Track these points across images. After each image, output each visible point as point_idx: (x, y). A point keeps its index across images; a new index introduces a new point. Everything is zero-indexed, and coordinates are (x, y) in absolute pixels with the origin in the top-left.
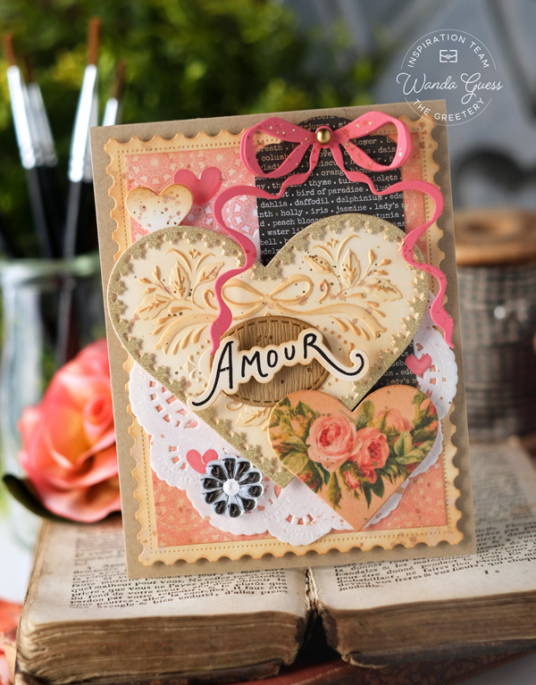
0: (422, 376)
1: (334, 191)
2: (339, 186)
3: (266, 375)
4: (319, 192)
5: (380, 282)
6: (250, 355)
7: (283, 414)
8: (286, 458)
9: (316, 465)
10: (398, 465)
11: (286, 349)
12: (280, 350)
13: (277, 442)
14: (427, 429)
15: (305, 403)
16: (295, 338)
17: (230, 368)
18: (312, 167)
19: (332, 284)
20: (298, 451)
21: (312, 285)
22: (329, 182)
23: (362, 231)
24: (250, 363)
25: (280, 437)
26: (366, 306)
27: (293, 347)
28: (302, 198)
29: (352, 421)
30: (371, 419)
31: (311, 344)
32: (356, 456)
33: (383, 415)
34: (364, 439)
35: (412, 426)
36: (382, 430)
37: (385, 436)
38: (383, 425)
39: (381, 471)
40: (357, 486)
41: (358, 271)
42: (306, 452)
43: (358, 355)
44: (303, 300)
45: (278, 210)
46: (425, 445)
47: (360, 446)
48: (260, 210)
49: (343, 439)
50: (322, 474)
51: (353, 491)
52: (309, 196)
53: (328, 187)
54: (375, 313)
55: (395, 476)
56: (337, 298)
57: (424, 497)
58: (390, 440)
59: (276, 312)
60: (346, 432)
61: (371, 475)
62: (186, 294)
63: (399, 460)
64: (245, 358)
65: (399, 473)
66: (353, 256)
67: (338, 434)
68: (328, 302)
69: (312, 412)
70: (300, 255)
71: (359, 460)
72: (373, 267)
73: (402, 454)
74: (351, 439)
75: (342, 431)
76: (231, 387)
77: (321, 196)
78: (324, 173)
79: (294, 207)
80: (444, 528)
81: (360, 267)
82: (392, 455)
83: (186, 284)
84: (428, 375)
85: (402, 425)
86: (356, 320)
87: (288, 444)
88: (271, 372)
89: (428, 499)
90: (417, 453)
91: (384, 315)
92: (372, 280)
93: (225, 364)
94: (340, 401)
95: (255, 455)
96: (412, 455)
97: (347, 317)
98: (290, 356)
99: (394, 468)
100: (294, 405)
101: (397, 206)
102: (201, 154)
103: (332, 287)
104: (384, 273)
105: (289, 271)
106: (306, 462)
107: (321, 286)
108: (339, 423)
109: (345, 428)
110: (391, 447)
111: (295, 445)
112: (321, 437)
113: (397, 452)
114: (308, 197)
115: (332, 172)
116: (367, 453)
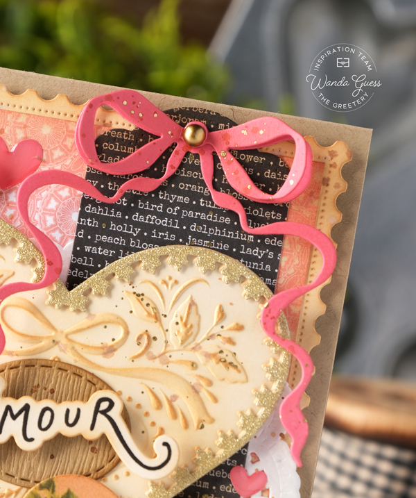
1: (190, 214)
2: (198, 208)
3: (32, 440)
4: (170, 211)
5: (221, 352)
6: (17, 405)
11: (68, 411)
12: (59, 411)
16: (85, 398)
18: (168, 172)
19: (155, 338)
21: (127, 333)
22: (187, 200)
23: (215, 276)
24: (14, 417)
26: (194, 381)
27: (79, 410)
28: (143, 212)
31: (104, 413)
41: (194, 330)
43: (165, 444)
44: (109, 351)
45: (107, 220)
48: (82, 214)
52: (154, 213)
53: (183, 206)
54: (204, 394)
56: (157, 361)
59: (69, 358)
64: (8, 408)
66: (194, 308)
68: (144, 362)
70: (121, 288)
72: (217, 330)
77: (170, 216)
78: (182, 186)
79: (130, 221)
81: (199, 325)
86: (175, 397)
88: (40, 437)
91: (215, 400)
92: (211, 347)
97: (163, 391)
98: (71, 421)
100: (60, 492)
101: (271, 255)
102: (22, 119)
103: (154, 343)
104: (230, 341)
105: (101, 306)
107: (140, 338)
114: (152, 213)
115: (194, 188)
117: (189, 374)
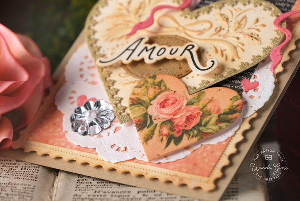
0: (247, 91)
3: (152, 59)
5: (252, 34)
6: (150, 47)
7: (148, 83)
8: (133, 106)
9: (149, 116)
10: (199, 131)
11: (172, 50)
12: (169, 49)
13: (134, 97)
14: (230, 116)
15: (165, 81)
16: (182, 45)
17: (134, 51)
19: (224, 29)
20: (143, 105)
21: (212, 26)
23: (259, 8)
24: (147, 51)
25: (138, 94)
26: (236, 44)
27: (178, 49)
29: (187, 99)
30: (200, 101)
31: (189, 50)
32: (177, 119)
33: (208, 101)
34: (187, 111)
35: (222, 112)
36: (202, 109)
37: (202, 113)
38: (205, 107)
39: (187, 132)
40: (166, 135)
41: (243, 26)
42: (147, 107)
44: (201, 33)
46: (223, 125)
47: (183, 114)
49: (175, 107)
50: (149, 122)
51: (161, 137)
54: (239, 50)
55: (193, 137)
56: (222, 37)
57: (204, 158)
58: (203, 116)
59: (183, 35)
60: (179, 104)
61: (179, 132)
62: (138, 15)
63: (202, 128)
64: (146, 48)
65: (197, 136)
66: (245, 20)
67: (173, 103)
68: (216, 37)
69: (166, 87)
71: (176, 122)
72: (254, 27)
73: (205, 125)
74: (180, 109)
75: (177, 103)
76: (128, 59)
80: (206, 179)
81: (246, 25)
82: (199, 125)
83: (141, 11)
84: (251, 92)
85: (216, 109)
86: (225, 50)
87: (140, 100)
88: (155, 58)
89: (207, 160)
90: (216, 128)
91: (244, 51)
92: (249, 32)
93: (133, 47)
94: (187, 88)
95: (117, 102)
96: (212, 127)
97: (221, 46)
98: (173, 53)
99: (196, 132)
100: (158, 80)
101: (289, 6)
104: (258, 30)
105: (204, 17)
106: (144, 112)
107: (217, 29)
108: (178, 98)
109: (180, 101)
110: (201, 120)
111: (144, 101)
112: (163, 102)
113: (203, 124)
116: (184, 119)
117: (234, 42)
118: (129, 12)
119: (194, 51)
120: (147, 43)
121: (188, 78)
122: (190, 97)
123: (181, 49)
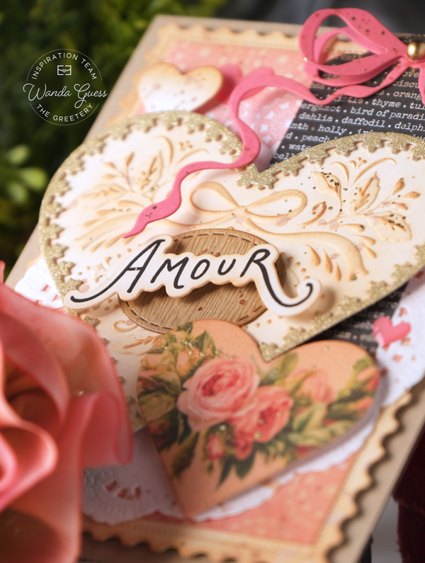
0: (386, 346)
1: (398, 115)
2: (408, 111)
3: (182, 287)
4: (379, 114)
5: (392, 216)
6: (175, 259)
7: (175, 341)
9: (180, 416)
10: (288, 443)
11: (224, 262)
12: (215, 263)
13: (147, 375)
14: (352, 406)
15: (211, 334)
17: (142, 270)
18: (386, 82)
19: (331, 208)
20: (167, 392)
21: (305, 204)
22: (398, 105)
23: (403, 154)
24: (170, 269)
25: (155, 369)
26: (357, 240)
27: (234, 261)
28: (354, 117)
29: (259, 372)
30: (286, 376)
31: (258, 262)
32: (239, 419)
33: (303, 375)
34: (262, 400)
35: (335, 397)
36: (291, 394)
37: (291, 402)
38: (297, 387)
39: (261, 447)
40: (218, 456)
41: (371, 199)
42: (176, 397)
43: (310, 285)
44: (283, 218)
45: (317, 124)
46: (338, 427)
47: (251, 407)
48: (296, 121)
49: (234, 393)
50: (181, 429)
51: (208, 463)
52: (366, 116)
53: (393, 109)
54: (365, 252)
56: (328, 226)
57: (301, 503)
58: (295, 410)
59: (244, 227)
60: (243, 385)
61: (245, 448)
62: (148, 188)
63: (293, 437)
64: (168, 262)
65: (283, 453)
66: (375, 182)
67: (231, 384)
69: (214, 349)
70: (310, 168)
71: (239, 425)
72: (394, 198)
73: (301, 429)
74: (245, 396)
75: (239, 382)
76: (130, 291)
77: (381, 118)
78: (396, 94)
79: (340, 124)
80: (306, 549)
81: (376, 195)
82: (288, 429)
83: (154, 177)
84: (395, 347)
85: (322, 393)
86: (336, 256)
87: (160, 380)
88: (190, 285)
89: (307, 507)
90: (322, 434)
91: (375, 255)
92: (384, 211)
93: (140, 263)
94: (258, 346)
96: (314, 434)
97: (327, 246)
98: (223, 271)
99: (281, 446)
100: (196, 333)
103: (327, 211)
104: (404, 206)
106: (170, 409)
107: (315, 208)
108: (240, 370)
109: (244, 379)
110: (291, 419)
111: (169, 384)
112: (208, 383)
113: (295, 426)
114: (361, 117)
115: (408, 95)
116: (255, 419)
117: (355, 236)
118: (128, 180)
119: (269, 263)
120: (168, 251)
121: (258, 325)
122: (266, 369)
123: (242, 261)
